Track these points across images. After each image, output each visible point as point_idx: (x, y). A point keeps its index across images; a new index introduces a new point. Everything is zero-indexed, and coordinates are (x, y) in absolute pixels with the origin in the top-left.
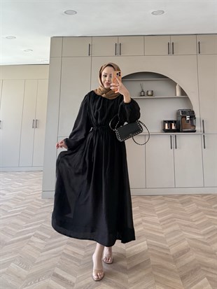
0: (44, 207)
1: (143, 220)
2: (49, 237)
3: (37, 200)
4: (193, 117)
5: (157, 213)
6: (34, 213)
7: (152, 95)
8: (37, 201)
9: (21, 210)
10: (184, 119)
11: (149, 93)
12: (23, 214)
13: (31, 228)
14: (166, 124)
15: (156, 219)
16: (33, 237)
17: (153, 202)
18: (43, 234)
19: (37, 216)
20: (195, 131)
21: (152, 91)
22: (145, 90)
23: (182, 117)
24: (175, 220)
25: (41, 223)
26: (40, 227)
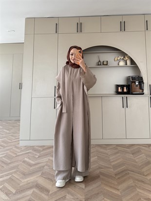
0: (19, 156)
4: (141, 82)
7: (107, 65)
10: (133, 84)
11: (105, 63)
14: (119, 88)
15: (112, 172)
17: (108, 151)
19: (12, 165)
20: (143, 94)
21: (107, 61)
22: (102, 61)
23: (133, 82)
24: (129, 173)
25: (11, 174)
26: (10, 178)
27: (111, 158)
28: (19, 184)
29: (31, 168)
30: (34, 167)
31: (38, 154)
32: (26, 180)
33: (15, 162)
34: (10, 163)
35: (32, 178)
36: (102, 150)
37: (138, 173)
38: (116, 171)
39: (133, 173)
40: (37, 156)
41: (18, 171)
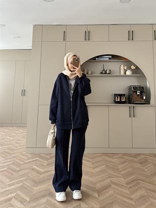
0: (26, 163)
1: (111, 182)
2: (28, 199)
3: (22, 154)
5: (122, 173)
6: (18, 169)
8: (22, 156)
9: (7, 165)
12: (9, 170)
13: (13, 187)
15: (123, 181)
16: (13, 199)
18: (23, 196)
19: (21, 173)
24: (140, 183)
25: (22, 181)
26: (22, 186)
27: (120, 167)
28: (32, 192)
29: (41, 176)
30: (44, 175)
31: (46, 162)
32: (38, 188)
33: (24, 169)
34: (19, 171)
35: (43, 186)
36: (109, 159)
37: (149, 183)
38: (127, 180)
39: (143, 182)
40: (45, 164)
41: (28, 179)
